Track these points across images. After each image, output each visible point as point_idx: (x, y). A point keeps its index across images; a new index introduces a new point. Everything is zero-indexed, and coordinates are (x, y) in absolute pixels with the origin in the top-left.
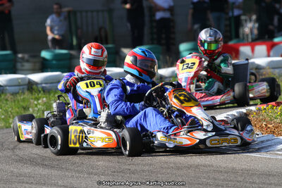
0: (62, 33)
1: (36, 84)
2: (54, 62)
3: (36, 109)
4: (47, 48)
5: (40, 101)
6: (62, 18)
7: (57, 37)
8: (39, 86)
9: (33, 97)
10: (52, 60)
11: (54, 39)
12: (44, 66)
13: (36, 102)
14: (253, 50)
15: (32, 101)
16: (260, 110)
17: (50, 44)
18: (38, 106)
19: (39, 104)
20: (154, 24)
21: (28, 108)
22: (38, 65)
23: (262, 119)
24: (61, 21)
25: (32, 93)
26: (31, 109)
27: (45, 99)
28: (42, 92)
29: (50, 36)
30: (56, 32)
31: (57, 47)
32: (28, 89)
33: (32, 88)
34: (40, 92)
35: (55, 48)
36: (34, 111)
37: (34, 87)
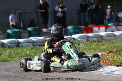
0: (17, 22)
1: (5, 44)
2: (13, 35)
3: (5, 55)
4: (9, 29)
5: (7, 52)
6: (16, 15)
7: (14, 24)
8: (7, 45)
9: (4, 50)
10: (12, 34)
11: (13, 25)
12: (8, 36)
13: (5, 52)
14: (99, 29)
15: (4, 51)
16: (102, 54)
17: (11, 27)
18: (6, 54)
19: (6, 53)
20: (56, 18)
21: (2, 55)
22: (6, 36)
23: (104, 59)
24: (16, 17)
25: (3, 48)
26: (3, 55)
27: (9, 51)
28: (8, 48)
29: (11, 23)
30: (14, 22)
31: (14, 28)
32: (2, 46)
33: (3, 46)
34: (7, 47)
35: (13, 29)
36: (4, 55)
37: (4, 45)
